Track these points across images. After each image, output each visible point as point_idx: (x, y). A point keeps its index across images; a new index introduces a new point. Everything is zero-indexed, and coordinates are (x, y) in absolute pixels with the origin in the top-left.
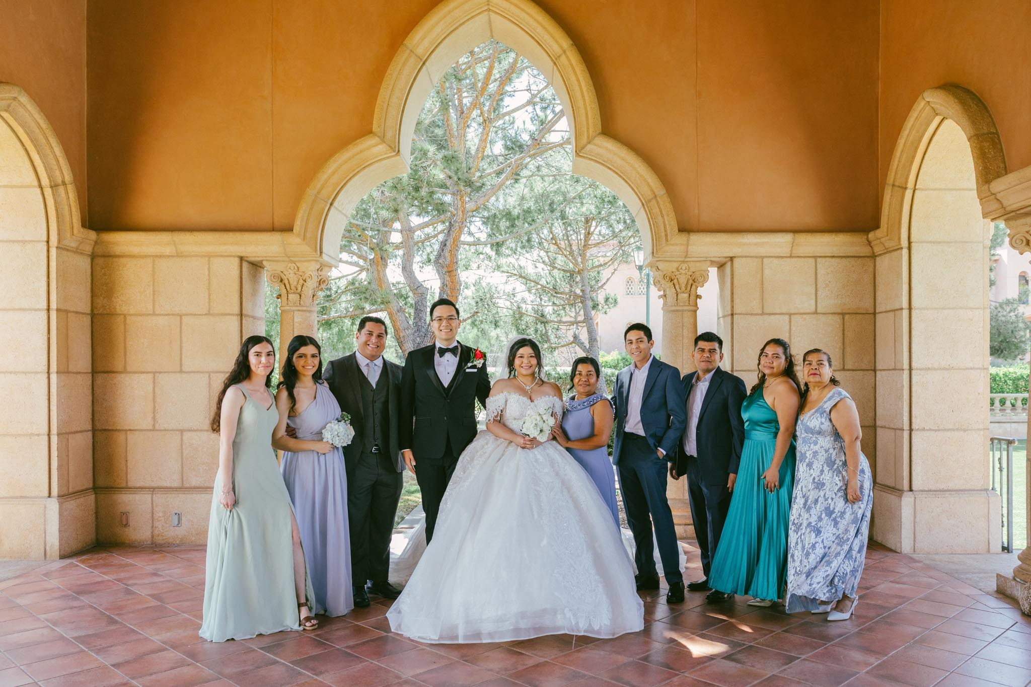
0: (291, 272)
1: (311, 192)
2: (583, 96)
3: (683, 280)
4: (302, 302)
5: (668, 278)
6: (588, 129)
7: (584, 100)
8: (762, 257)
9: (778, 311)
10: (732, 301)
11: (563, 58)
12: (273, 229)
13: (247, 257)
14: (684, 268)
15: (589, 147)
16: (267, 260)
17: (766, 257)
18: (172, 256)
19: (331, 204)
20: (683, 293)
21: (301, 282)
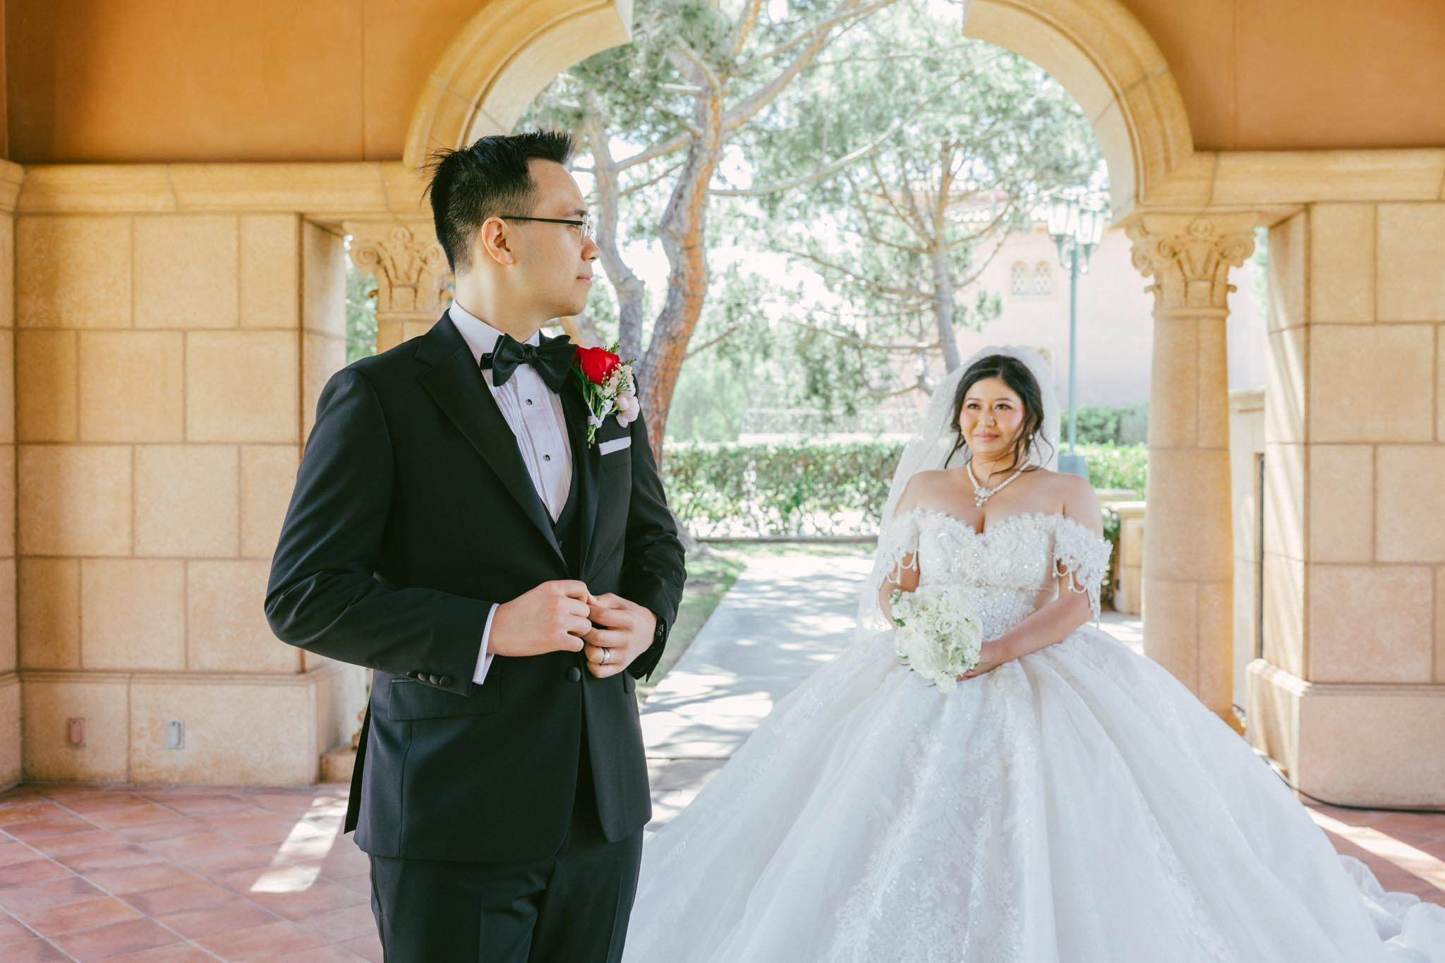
0: (399, 243)
1: (438, 82)
3: (1199, 254)
4: (419, 305)
5: (1167, 249)
8: (1375, 203)
9: (1408, 316)
10: (1308, 297)
12: (363, 158)
13: (313, 214)
14: (1201, 228)
16: (352, 221)
17: (1384, 202)
18: (168, 214)
19: (478, 106)
20: (1200, 279)
21: (418, 263)
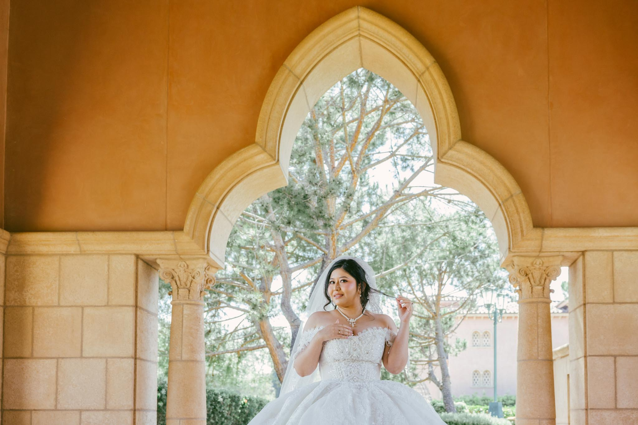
0: (182, 269)
1: (199, 196)
2: (445, 107)
3: (537, 274)
4: (190, 297)
5: (523, 272)
6: (449, 136)
7: (446, 111)
8: (613, 251)
9: (628, 300)
10: (584, 292)
11: (427, 74)
12: (166, 229)
13: (142, 255)
14: (538, 263)
15: (451, 152)
16: (160, 258)
17: (616, 250)
18: (76, 254)
19: (218, 208)
20: (538, 285)
21: (190, 278)
